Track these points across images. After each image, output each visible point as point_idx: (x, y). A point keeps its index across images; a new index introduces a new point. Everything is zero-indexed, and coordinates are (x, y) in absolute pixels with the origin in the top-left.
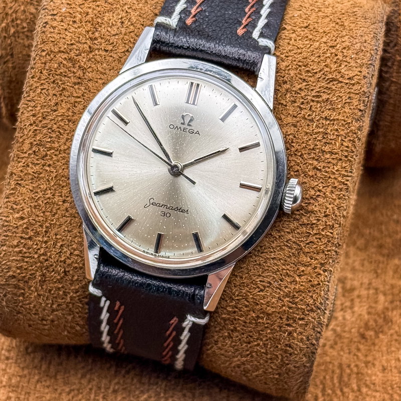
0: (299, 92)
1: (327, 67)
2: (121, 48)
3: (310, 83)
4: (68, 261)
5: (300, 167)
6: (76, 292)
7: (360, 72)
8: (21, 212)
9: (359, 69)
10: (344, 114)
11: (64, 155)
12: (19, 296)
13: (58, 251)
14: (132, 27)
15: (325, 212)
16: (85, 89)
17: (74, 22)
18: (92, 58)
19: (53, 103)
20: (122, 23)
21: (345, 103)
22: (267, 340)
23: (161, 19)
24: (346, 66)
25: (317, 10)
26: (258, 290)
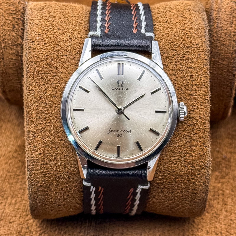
0: (173, 56)
1: (184, 41)
2: (73, 52)
3: (178, 51)
4: (70, 171)
5: (182, 96)
6: (76, 187)
7: (201, 40)
8: (39, 151)
9: (201, 39)
10: (199, 63)
11: (56, 115)
12: (45, 196)
13: (63, 167)
14: (76, 40)
15: (200, 116)
16: (60, 78)
17: (45, 43)
18: (59, 61)
19: (43, 89)
20: (71, 39)
21: (198, 58)
22: (182, 189)
23: (91, 33)
24: (193, 38)
25: (168, 11)
26: (173, 164)
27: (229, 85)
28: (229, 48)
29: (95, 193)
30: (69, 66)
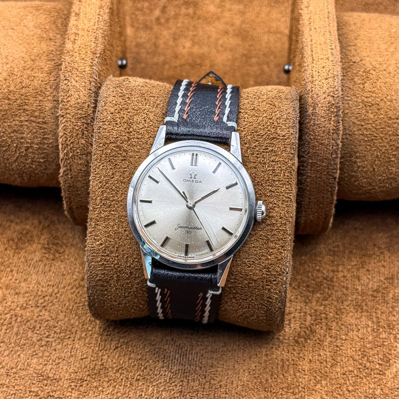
0: (255, 148)
1: (269, 131)
2: (146, 135)
3: (261, 142)
4: (132, 266)
6: (139, 284)
7: (289, 131)
8: (100, 241)
9: (288, 130)
10: (283, 157)
11: (121, 203)
12: (104, 291)
13: (125, 261)
14: (151, 122)
15: (280, 216)
16: (129, 163)
17: (117, 124)
18: (130, 144)
19: (110, 173)
20: (145, 121)
21: (283, 151)
22: (256, 296)
23: (168, 119)
24: (280, 129)
25: (258, 98)
26: (247, 267)
27: (330, 189)
28: (328, 147)
29: (160, 295)
30: (141, 151)
